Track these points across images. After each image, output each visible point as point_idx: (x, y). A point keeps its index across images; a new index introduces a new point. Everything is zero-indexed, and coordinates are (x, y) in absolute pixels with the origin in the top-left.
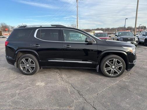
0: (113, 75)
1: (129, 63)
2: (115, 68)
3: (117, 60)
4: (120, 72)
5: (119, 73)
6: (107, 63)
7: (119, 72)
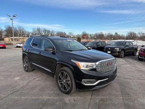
0: (63, 90)
1: (77, 81)
3: (66, 73)
4: (69, 89)
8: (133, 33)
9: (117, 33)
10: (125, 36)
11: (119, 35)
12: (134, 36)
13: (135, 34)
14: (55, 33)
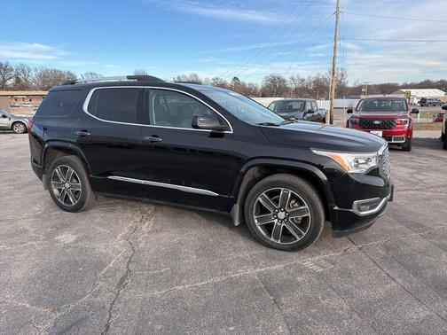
0: (279, 242)
1: (336, 208)
2: (287, 218)
3: (291, 191)
4: (304, 234)
5: (299, 239)
6: (260, 199)
7: (300, 235)
8: (278, 78)
9: (237, 79)
10: (260, 87)
11: (244, 85)
12: (280, 87)
13: (284, 81)
14: (33, 75)
